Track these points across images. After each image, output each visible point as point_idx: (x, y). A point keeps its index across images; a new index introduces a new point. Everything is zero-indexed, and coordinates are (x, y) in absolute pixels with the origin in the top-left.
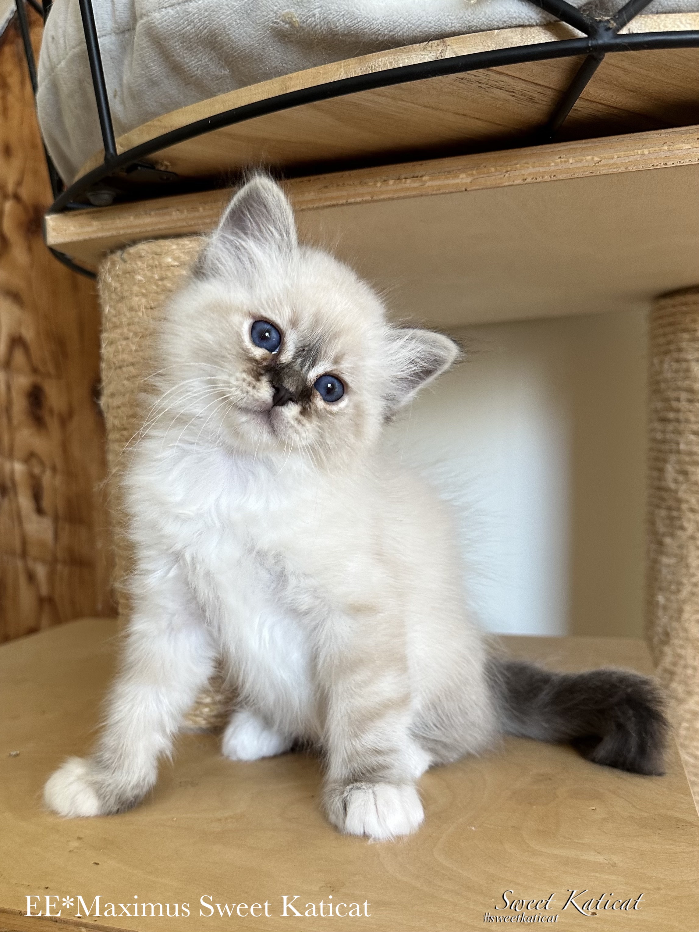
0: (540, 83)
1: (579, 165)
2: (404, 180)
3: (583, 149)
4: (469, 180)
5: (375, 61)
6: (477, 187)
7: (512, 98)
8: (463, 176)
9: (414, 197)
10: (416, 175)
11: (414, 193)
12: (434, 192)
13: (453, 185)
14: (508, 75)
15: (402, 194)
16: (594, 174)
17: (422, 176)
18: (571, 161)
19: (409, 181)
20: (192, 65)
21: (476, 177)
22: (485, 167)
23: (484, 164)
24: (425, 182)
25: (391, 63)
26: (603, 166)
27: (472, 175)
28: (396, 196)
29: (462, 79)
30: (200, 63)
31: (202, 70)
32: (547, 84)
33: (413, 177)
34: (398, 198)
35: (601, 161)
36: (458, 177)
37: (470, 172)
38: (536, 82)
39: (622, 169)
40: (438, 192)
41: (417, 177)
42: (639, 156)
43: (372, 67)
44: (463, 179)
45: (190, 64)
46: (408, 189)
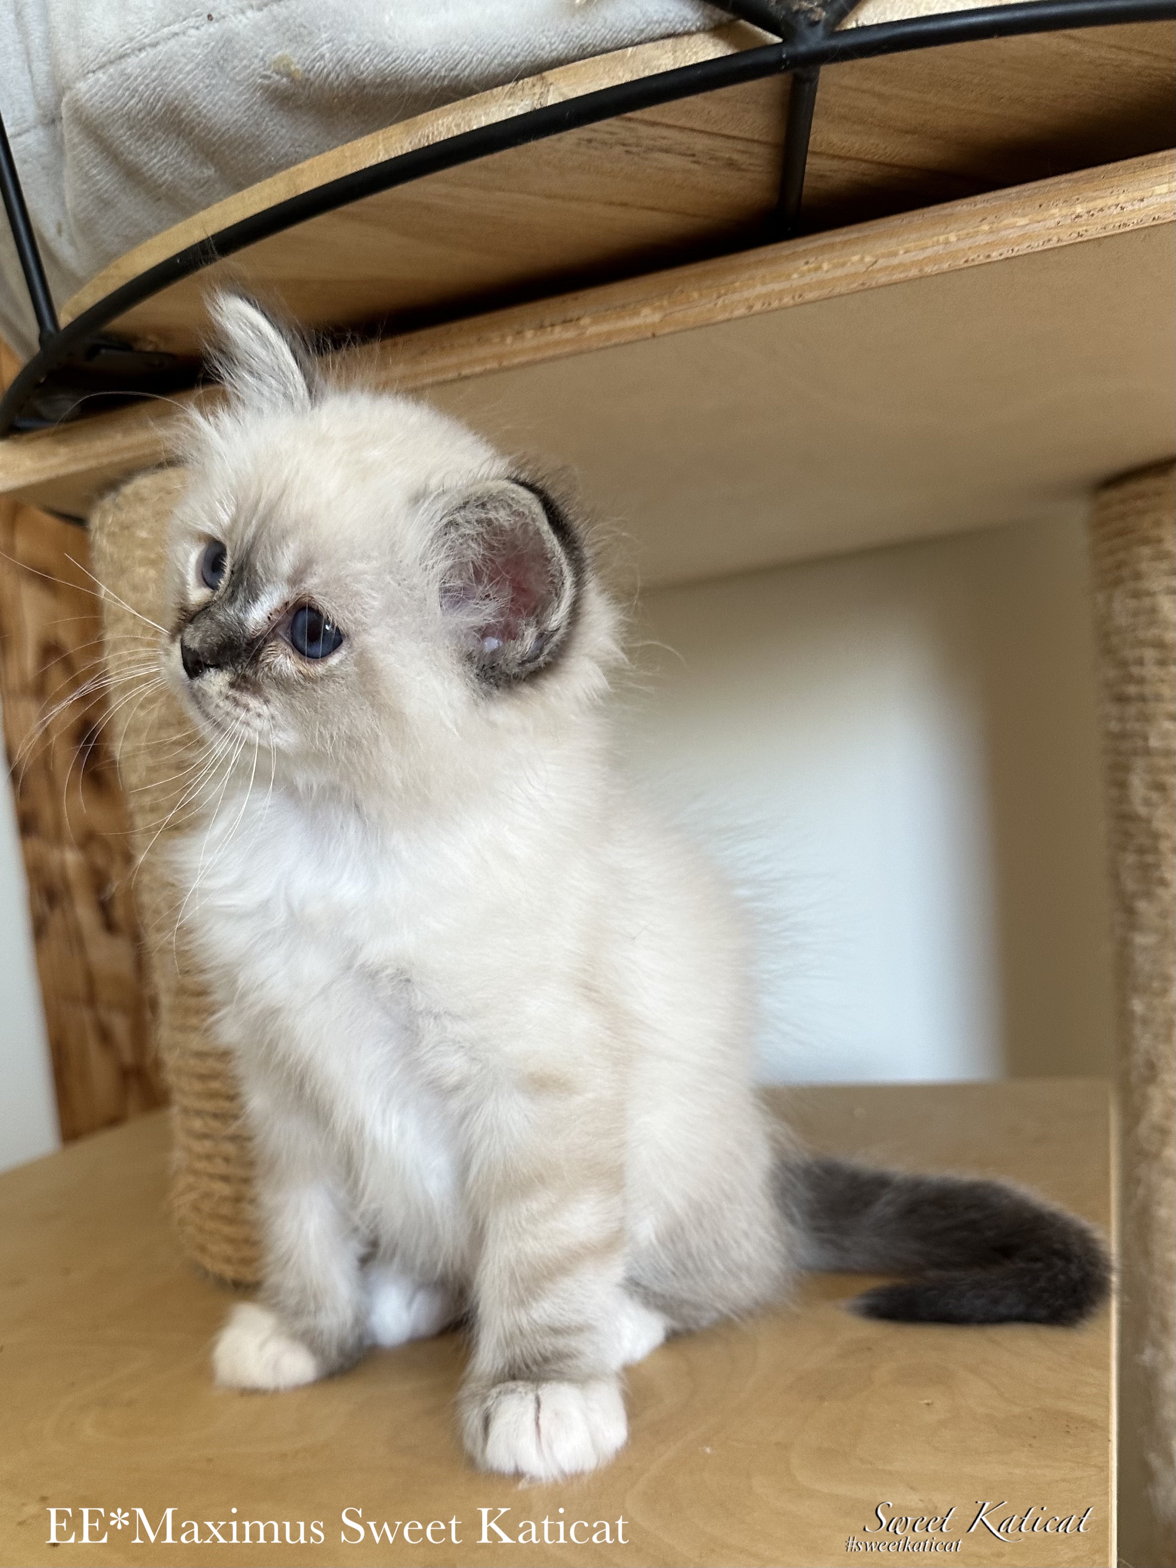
0: (735, 133)
1: (839, 272)
2: (549, 329)
3: (845, 243)
4: (657, 317)
5: (433, 125)
6: (672, 329)
7: (696, 167)
8: (646, 311)
9: (568, 356)
10: (568, 318)
11: (568, 349)
12: (601, 345)
13: (633, 329)
14: (668, 126)
15: (550, 353)
16: (866, 287)
17: (578, 319)
18: (825, 266)
19: (558, 329)
20: (154, 165)
21: (668, 311)
22: (682, 292)
23: (679, 288)
24: (585, 327)
25: (458, 126)
26: (879, 270)
27: (661, 307)
28: (539, 356)
29: (590, 141)
30: (165, 160)
31: (172, 173)
32: (748, 135)
33: (564, 322)
34: (543, 361)
35: (876, 262)
36: (636, 313)
37: (658, 304)
38: (727, 132)
39: (914, 272)
40: (608, 344)
41: (571, 321)
42: (941, 247)
43: (428, 137)
44: (648, 316)
45: (151, 164)
46: (557, 343)
